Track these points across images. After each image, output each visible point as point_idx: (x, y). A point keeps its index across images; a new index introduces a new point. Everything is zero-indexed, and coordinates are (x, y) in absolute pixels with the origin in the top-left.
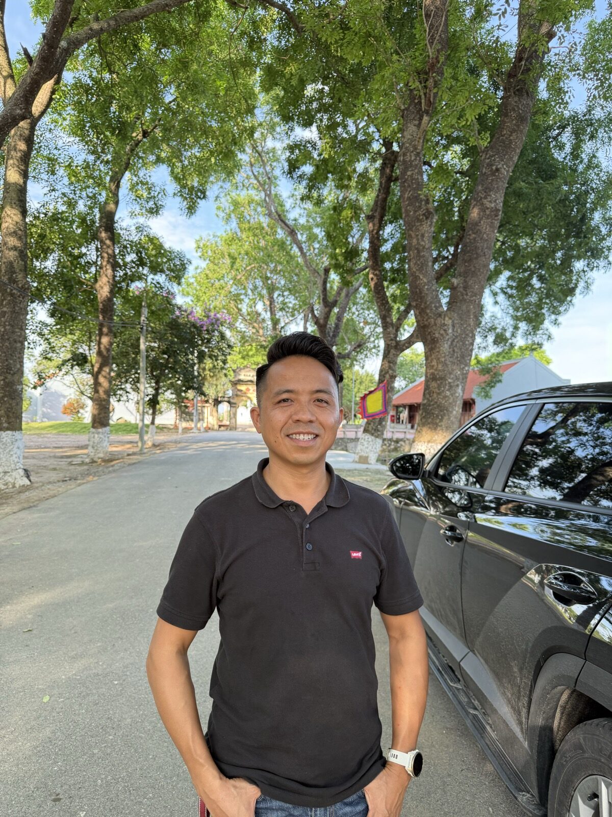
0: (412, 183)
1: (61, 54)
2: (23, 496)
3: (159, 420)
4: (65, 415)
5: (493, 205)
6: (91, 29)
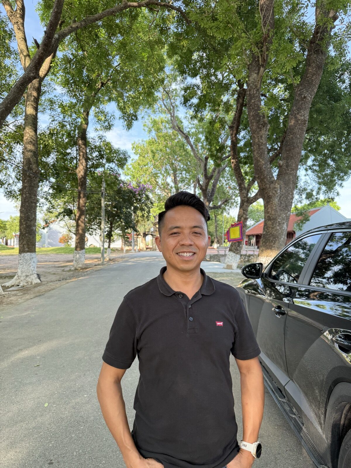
0: (255, 106)
1: (55, 41)
2: (36, 289)
3: (113, 245)
4: (61, 243)
5: (302, 118)
6: (71, 27)
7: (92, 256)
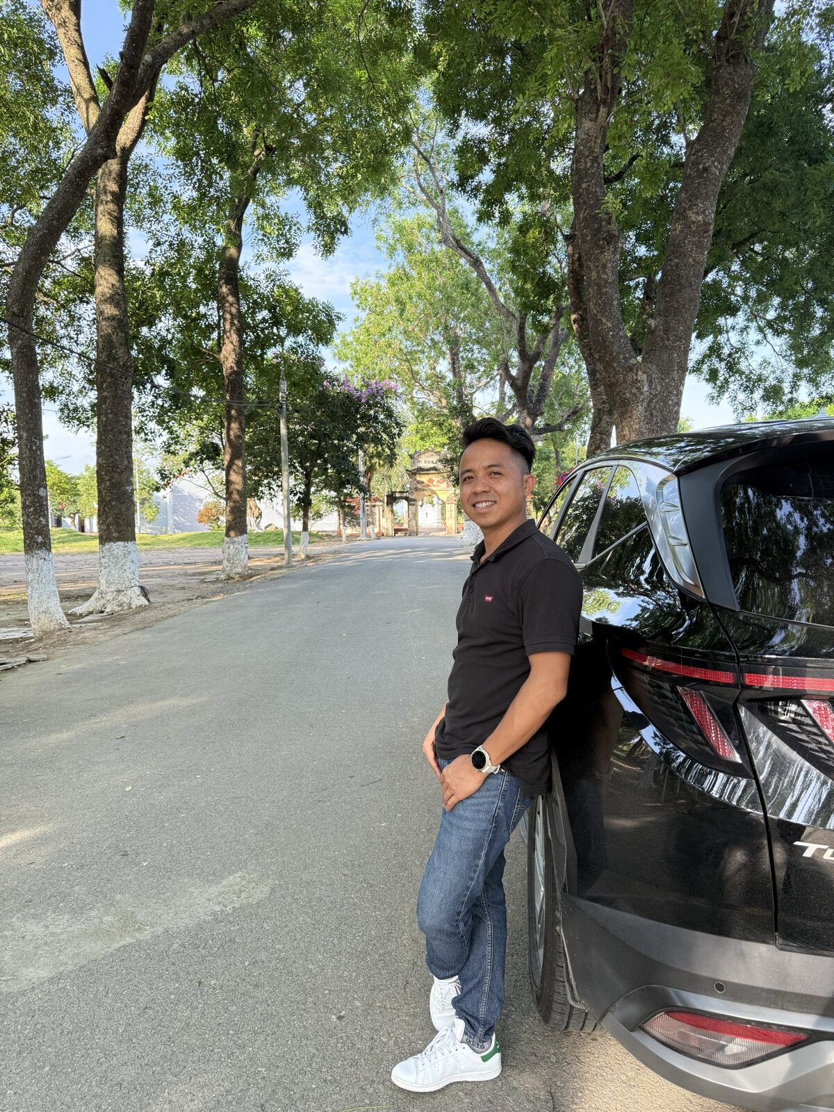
0: (588, 197)
1: (145, 71)
2: (138, 617)
4: (202, 524)
5: (700, 218)
6: (180, 34)
7: (271, 549)
